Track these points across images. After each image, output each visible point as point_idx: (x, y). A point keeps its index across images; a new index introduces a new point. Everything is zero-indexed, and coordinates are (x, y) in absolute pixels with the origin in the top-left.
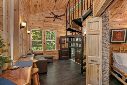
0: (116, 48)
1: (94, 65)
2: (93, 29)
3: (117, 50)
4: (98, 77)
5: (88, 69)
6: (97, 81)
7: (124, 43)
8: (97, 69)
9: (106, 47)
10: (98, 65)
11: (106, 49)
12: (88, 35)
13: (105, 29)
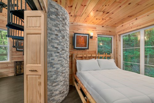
0: (81, 55)
1: (35, 76)
2: (33, 26)
3: (82, 57)
4: (39, 92)
5: (27, 83)
6: (39, 98)
7: (86, 49)
8: (39, 82)
9: (58, 53)
10: (39, 76)
11: (58, 54)
12: (27, 34)
13: (56, 30)
